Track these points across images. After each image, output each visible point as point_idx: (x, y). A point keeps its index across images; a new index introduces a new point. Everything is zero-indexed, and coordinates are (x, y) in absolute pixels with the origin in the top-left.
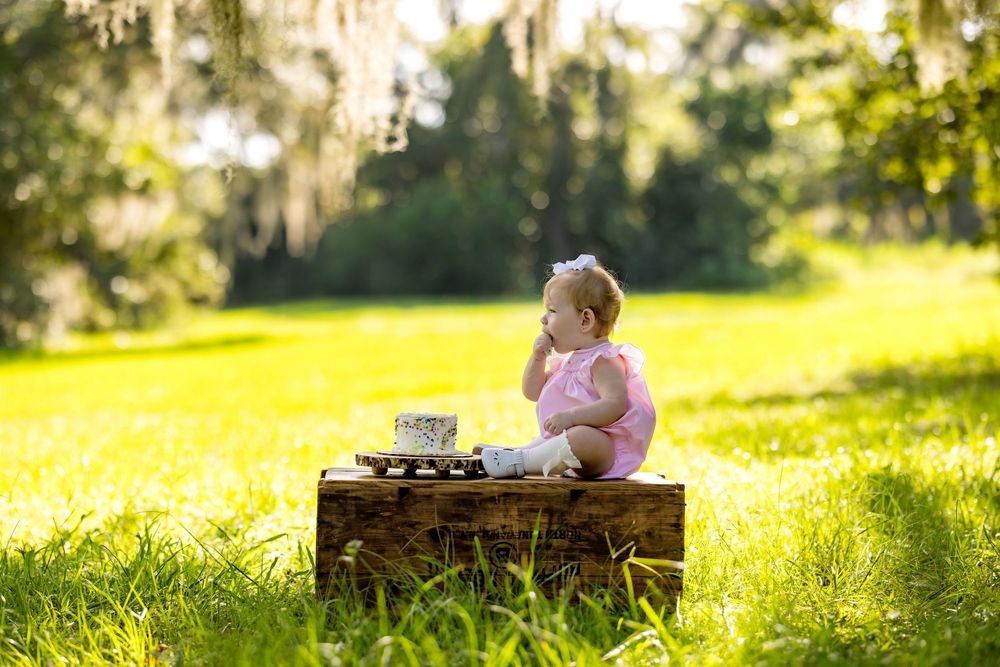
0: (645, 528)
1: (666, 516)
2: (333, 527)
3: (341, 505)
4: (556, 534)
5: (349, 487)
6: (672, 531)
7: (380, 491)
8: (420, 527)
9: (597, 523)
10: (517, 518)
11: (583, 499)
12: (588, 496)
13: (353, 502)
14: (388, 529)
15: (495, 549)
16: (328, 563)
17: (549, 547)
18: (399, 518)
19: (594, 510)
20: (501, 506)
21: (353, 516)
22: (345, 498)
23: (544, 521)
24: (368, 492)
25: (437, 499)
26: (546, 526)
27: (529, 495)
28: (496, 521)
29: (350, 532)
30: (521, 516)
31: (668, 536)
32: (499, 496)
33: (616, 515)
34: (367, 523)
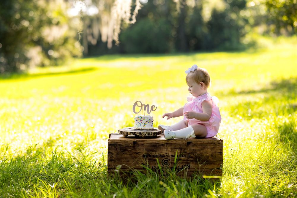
0: (210, 154)
1: (217, 150)
2: (113, 154)
3: (115, 147)
4: (183, 155)
5: (118, 142)
6: (219, 154)
7: (127, 143)
8: (140, 154)
9: (195, 152)
10: (170, 151)
11: (191, 145)
12: (193, 144)
13: (119, 146)
14: (130, 154)
15: (164, 160)
16: (112, 165)
17: (180, 160)
18: (133, 151)
19: (195, 148)
20: (166, 147)
21: (119, 151)
22: (116, 145)
23: (178, 152)
24: (124, 143)
25: (146, 145)
26: (180, 153)
27: (174, 143)
28: (164, 152)
29: (118, 155)
30: (172, 150)
31: (218, 156)
32: (165, 144)
33: (201, 150)
34: (124, 153)
